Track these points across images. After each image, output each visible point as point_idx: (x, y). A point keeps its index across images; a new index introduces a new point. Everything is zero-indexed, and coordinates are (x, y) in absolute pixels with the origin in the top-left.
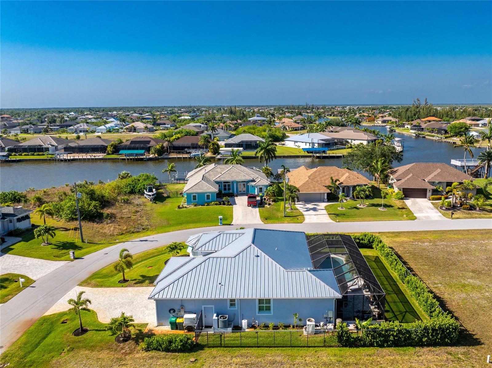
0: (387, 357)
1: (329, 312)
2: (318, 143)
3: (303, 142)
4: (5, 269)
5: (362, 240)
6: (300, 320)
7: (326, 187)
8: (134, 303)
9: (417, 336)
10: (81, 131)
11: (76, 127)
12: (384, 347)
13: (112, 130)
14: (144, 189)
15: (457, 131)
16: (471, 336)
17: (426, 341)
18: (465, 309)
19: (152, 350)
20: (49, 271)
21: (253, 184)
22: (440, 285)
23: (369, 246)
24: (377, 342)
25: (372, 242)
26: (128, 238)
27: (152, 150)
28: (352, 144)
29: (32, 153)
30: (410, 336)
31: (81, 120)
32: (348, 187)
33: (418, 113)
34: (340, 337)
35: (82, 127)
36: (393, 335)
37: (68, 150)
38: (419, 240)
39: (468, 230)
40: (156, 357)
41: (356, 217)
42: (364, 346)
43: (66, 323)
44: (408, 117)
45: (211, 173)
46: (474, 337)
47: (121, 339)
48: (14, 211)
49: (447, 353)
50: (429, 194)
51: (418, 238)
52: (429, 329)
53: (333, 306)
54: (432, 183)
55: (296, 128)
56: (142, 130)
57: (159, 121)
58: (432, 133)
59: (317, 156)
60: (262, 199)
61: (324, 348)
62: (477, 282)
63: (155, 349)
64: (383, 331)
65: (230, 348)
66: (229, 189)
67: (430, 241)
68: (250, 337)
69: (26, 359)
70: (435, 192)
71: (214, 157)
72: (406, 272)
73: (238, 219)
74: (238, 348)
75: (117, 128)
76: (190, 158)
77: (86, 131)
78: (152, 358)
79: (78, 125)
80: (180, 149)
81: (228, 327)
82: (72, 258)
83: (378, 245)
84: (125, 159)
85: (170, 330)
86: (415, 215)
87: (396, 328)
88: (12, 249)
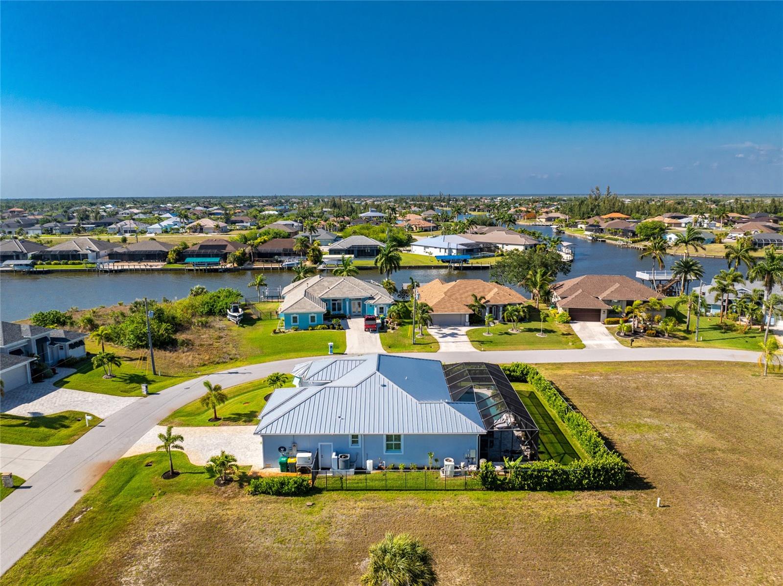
0: (540, 501)
1: (471, 451)
2: (457, 249)
3: (436, 248)
4: (63, 405)
5: (514, 371)
6: (436, 460)
7: (467, 306)
8: (232, 444)
9: (577, 477)
10: (126, 232)
11: (119, 225)
12: (537, 490)
13: (169, 230)
14: (227, 308)
15: (649, 233)
16: (641, 479)
17: (587, 484)
18: (638, 452)
19: (260, 494)
20: (118, 409)
21: (371, 302)
22: (609, 425)
23: (522, 379)
24: (528, 485)
25: (527, 374)
26: (212, 370)
27: (230, 258)
28: (504, 250)
29: (65, 261)
30: (568, 477)
31: (124, 215)
32: (497, 307)
33: (597, 207)
34: (484, 478)
35: (128, 226)
36: (547, 476)
37: (114, 257)
38: (587, 374)
39: (651, 362)
40: (265, 501)
41: (507, 345)
42: (513, 489)
43: (151, 465)
44: (583, 213)
45: (316, 288)
46: (645, 481)
47: (222, 482)
48: (66, 335)
49: (611, 497)
50: (603, 316)
51: (586, 370)
52: (590, 470)
53: (476, 443)
54: (609, 302)
55: (426, 228)
56: (212, 231)
57: (233, 218)
58: (615, 235)
59: (455, 267)
60: (383, 322)
61: (465, 492)
62: (656, 422)
63: (264, 493)
64: (535, 471)
65: (354, 492)
66: (339, 309)
67: (601, 375)
68: (377, 480)
69: (110, 503)
70: (611, 313)
71: (315, 268)
72: (567, 408)
73: (352, 347)
74: (362, 492)
75: (176, 227)
76: (282, 269)
77: (133, 232)
78: (261, 502)
79: (122, 223)
80: (268, 256)
81: (350, 468)
82: (145, 393)
83: (533, 378)
84: (192, 270)
85: (280, 472)
86: (583, 342)
87: (551, 468)
88: (68, 382)
